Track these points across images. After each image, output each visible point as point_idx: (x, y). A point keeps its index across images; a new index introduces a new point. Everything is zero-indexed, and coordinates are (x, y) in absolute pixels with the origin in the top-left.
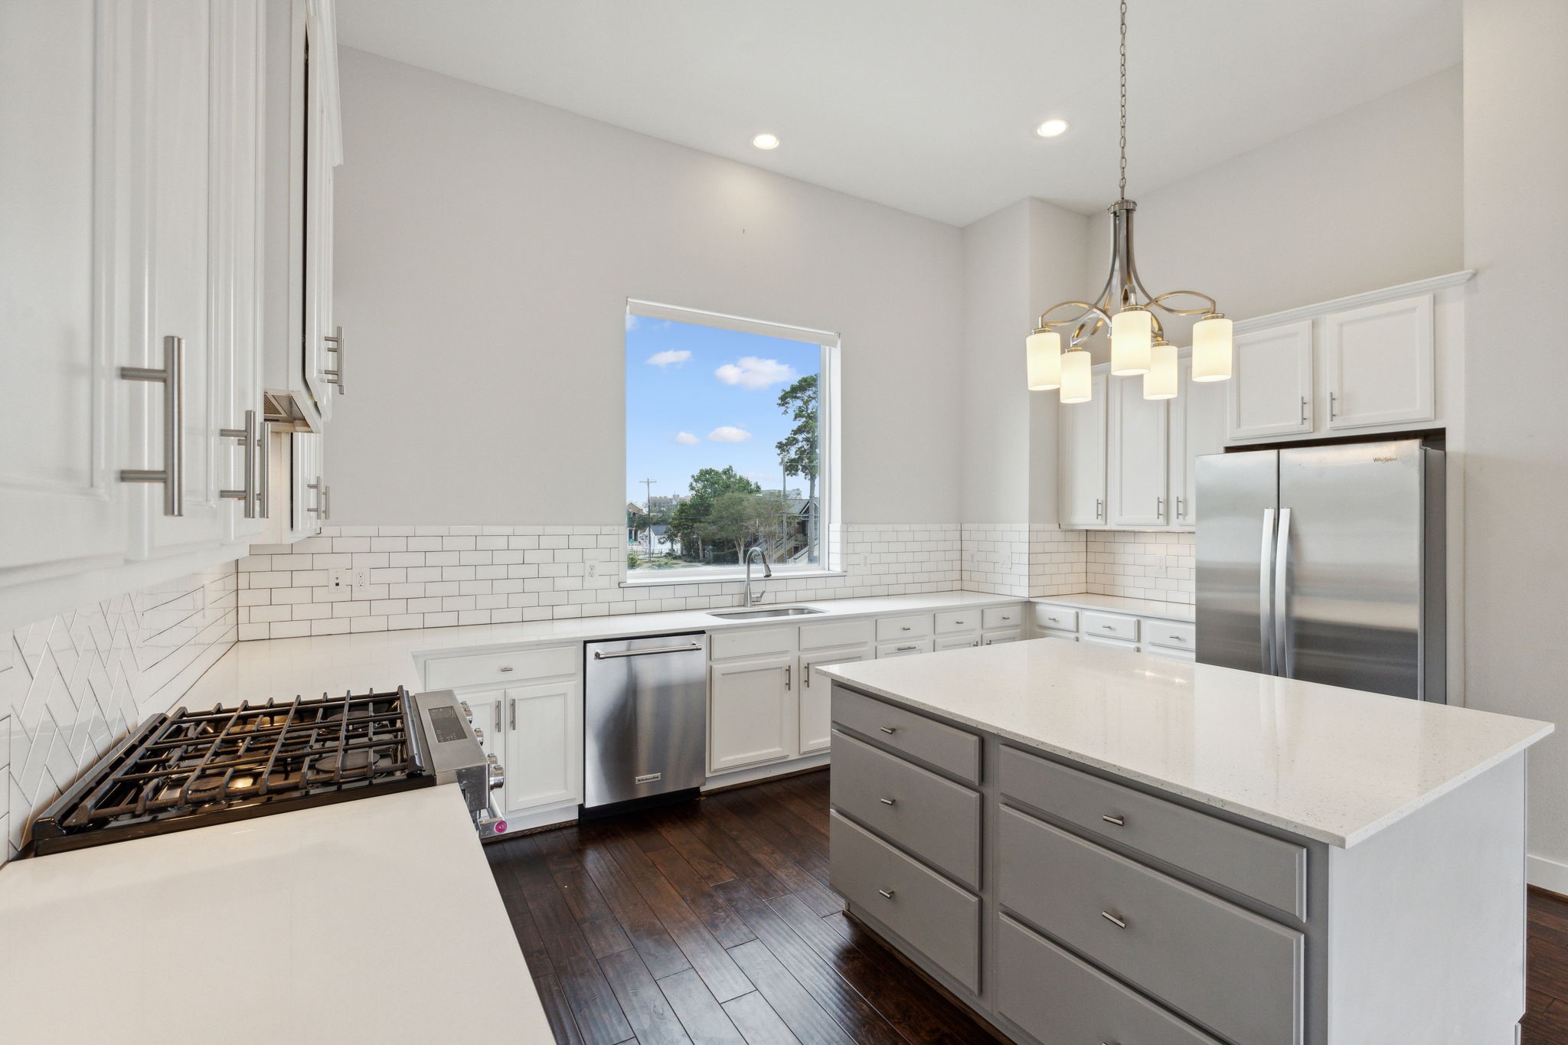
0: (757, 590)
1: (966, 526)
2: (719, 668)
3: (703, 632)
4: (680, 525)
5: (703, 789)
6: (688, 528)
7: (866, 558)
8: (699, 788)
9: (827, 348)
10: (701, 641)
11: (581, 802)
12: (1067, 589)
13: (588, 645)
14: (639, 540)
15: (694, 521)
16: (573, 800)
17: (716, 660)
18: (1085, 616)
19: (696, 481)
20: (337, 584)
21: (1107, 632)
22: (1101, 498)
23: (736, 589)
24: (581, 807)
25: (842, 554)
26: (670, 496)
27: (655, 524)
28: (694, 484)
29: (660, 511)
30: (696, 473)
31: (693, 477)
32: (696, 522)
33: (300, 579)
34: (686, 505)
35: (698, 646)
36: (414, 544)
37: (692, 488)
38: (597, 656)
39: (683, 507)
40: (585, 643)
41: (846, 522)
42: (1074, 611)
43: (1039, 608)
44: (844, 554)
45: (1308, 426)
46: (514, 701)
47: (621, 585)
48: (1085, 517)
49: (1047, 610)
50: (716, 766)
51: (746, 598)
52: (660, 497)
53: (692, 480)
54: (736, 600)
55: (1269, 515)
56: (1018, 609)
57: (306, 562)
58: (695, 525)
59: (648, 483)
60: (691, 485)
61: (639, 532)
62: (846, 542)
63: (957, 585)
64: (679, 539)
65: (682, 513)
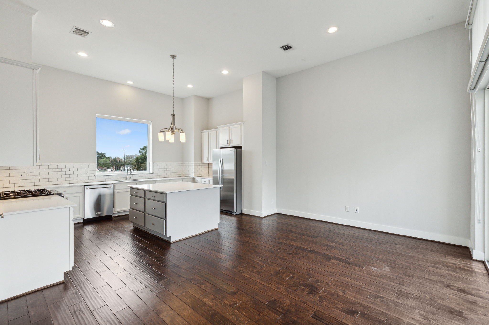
0: (129, 176)
1: (184, 163)
2: (116, 191)
3: (113, 184)
4: (136, 165)
5: (113, 216)
6: (139, 166)
7: (158, 170)
8: (112, 215)
9: (149, 125)
10: (112, 186)
11: (83, 218)
12: (204, 175)
13: (85, 186)
14: (121, 170)
15: (141, 163)
16: (81, 217)
17: (116, 190)
18: (202, 180)
19: (142, 150)
20: (21, 176)
21: (205, 182)
22: (207, 157)
23: (125, 176)
24: (83, 219)
25: (152, 169)
26: (134, 155)
27: (127, 164)
28: (141, 151)
29: (130, 160)
30: (142, 147)
31: (141, 149)
32: (142, 164)
33: (11, 175)
34: (138, 158)
35: (111, 186)
36: (41, 167)
37: (140, 152)
38: (87, 188)
39: (137, 159)
40: (84, 186)
41: (153, 162)
42: (200, 179)
43: (195, 179)
44: (153, 169)
45: (228, 145)
46: (67, 197)
47: (95, 176)
48: (205, 161)
49: (197, 179)
50: (116, 211)
51: (127, 178)
52: (130, 155)
53: (140, 150)
54: (125, 179)
55: (220, 159)
56: (191, 179)
57: (13, 171)
58: (141, 165)
59: (124, 150)
60: (140, 151)
61: (121, 167)
62: (153, 166)
63: (182, 175)
64: (136, 169)
65: (137, 160)
